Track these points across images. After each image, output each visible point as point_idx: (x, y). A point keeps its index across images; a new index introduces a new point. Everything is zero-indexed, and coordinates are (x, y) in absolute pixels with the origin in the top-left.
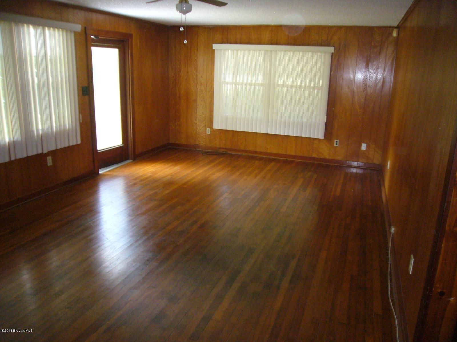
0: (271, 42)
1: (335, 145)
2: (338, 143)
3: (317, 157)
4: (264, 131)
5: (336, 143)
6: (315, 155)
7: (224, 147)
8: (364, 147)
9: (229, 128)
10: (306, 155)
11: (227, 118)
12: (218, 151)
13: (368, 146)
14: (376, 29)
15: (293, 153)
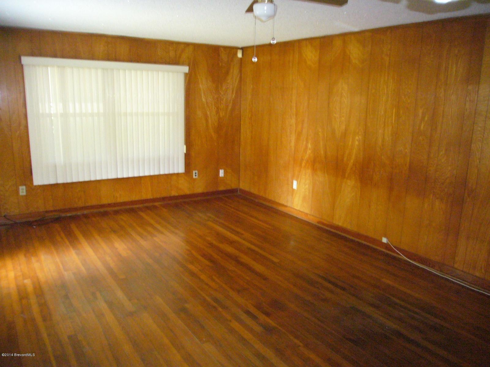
0: (109, 58)
1: (194, 177)
2: (197, 175)
3: (177, 194)
4: (113, 176)
5: (195, 174)
6: (174, 193)
7: (52, 209)
8: (222, 173)
9: (60, 181)
10: (164, 195)
11: (56, 166)
12: (45, 217)
13: (225, 173)
14: (222, 48)
15: (149, 196)
